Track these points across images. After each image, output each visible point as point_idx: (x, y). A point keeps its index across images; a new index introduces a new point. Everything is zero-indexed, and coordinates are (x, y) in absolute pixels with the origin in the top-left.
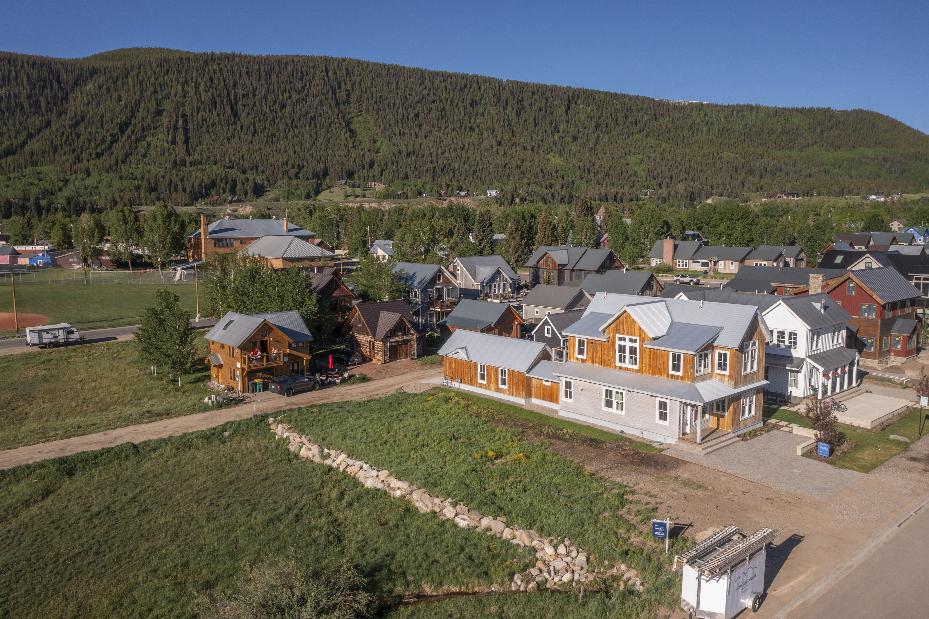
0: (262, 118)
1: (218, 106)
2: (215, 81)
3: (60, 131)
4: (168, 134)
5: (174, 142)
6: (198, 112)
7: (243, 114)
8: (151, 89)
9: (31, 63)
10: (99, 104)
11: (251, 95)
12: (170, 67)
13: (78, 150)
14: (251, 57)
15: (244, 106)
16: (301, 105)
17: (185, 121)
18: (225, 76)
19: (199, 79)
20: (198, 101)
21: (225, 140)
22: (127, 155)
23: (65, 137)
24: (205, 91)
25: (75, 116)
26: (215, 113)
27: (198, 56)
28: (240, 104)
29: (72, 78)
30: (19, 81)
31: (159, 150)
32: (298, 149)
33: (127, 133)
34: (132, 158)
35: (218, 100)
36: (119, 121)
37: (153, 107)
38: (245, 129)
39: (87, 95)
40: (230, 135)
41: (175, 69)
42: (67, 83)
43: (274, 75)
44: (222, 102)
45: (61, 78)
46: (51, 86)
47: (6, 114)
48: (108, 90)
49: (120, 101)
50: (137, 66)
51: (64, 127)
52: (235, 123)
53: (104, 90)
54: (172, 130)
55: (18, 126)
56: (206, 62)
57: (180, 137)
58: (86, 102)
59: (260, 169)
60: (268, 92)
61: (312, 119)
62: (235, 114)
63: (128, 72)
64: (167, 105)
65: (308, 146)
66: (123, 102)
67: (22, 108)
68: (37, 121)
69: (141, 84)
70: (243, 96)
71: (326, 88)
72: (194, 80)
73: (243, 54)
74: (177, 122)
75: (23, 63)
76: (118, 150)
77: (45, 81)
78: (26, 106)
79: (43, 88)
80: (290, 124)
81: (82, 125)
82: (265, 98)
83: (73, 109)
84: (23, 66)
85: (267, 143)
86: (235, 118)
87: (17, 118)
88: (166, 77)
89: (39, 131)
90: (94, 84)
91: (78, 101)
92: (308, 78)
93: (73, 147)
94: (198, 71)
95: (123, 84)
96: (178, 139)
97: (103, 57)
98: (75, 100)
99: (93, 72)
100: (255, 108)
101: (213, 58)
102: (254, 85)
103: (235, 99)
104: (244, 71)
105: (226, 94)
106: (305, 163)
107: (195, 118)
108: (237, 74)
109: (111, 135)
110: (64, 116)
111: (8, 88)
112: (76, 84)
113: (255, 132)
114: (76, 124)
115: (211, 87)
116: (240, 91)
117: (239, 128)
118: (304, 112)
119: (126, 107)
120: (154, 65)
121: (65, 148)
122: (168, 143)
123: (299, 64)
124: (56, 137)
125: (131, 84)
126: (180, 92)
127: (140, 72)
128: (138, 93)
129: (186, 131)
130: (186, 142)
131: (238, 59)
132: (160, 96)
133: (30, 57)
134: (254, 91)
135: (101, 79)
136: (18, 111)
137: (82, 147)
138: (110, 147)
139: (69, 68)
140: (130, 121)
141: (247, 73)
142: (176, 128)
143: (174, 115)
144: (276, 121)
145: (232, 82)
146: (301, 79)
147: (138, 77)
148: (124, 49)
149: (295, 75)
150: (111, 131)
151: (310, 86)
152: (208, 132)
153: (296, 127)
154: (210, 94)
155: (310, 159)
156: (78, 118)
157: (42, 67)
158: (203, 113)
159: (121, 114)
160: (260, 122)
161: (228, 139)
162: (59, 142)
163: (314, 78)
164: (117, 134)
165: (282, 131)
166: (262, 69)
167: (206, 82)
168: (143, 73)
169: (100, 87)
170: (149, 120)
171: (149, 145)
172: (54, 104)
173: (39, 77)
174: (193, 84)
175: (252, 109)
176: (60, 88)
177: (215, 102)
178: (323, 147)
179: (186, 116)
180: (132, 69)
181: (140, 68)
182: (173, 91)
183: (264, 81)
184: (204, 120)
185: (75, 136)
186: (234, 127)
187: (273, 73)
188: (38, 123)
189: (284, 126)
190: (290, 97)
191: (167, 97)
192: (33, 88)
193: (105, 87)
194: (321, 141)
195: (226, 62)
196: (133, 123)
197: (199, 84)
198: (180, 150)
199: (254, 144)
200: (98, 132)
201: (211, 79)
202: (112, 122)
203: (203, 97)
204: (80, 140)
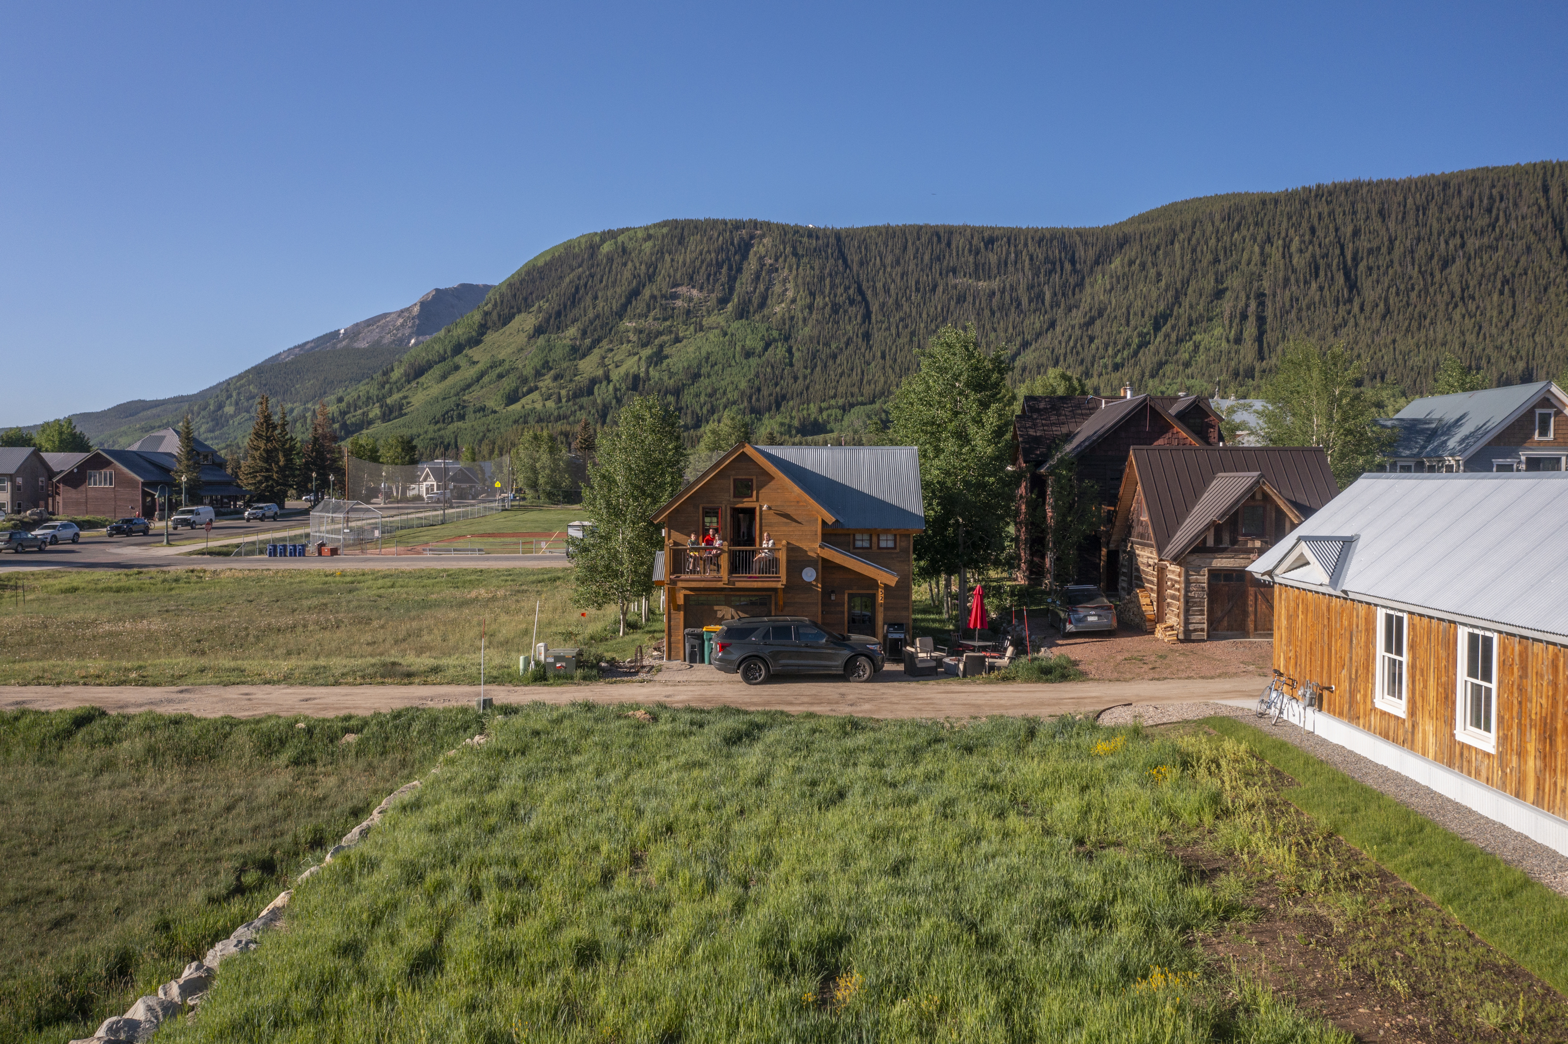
0: (1402, 287)
1: (1322, 273)
2: (1320, 233)
3: (1066, 334)
4: (1231, 327)
5: (1238, 340)
6: (1285, 287)
7: (1365, 282)
8: (1209, 257)
9: (1037, 238)
10: (1126, 288)
11: (1384, 250)
12: (1243, 217)
13: (1089, 359)
14: (1389, 182)
15: (1370, 269)
16: (1485, 257)
17: (1261, 304)
18: (1339, 221)
19: (1292, 232)
20: (1286, 269)
21: (1330, 330)
22: (1161, 365)
23: (1071, 343)
24: (1301, 251)
25: (1091, 310)
26: (1314, 286)
27: (1290, 196)
28: (1362, 267)
29: (1091, 253)
30: (1019, 266)
31: (1212, 354)
32: (1471, 338)
33: (1164, 329)
34: (1168, 369)
35: (1322, 263)
36: (1154, 312)
37: (1209, 284)
38: (1368, 309)
39: (1112, 277)
40: (1339, 320)
41: (1251, 220)
42: (1085, 262)
43: (1433, 209)
44: (1329, 266)
45: (1077, 255)
46: (1062, 270)
47: (998, 315)
48: (1143, 266)
49: (1159, 281)
50: (1190, 223)
51: (1073, 327)
52: (1350, 301)
53: (1136, 267)
54: (1237, 320)
55: (1010, 330)
56: (1307, 202)
57: (1250, 330)
58: (1108, 287)
59: (1390, 378)
60: (1419, 240)
61: (1505, 281)
62: (1352, 285)
63: (1175, 234)
64: (1234, 282)
65: (1494, 331)
66: (1163, 283)
67: (1019, 304)
68: (1036, 321)
69: (1194, 251)
70: (1370, 251)
71: (1541, 221)
72: (1283, 234)
73: (1375, 180)
74: (1247, 306)
75: (1026, 239)
76: (1147, 358)
77: (1054, 264)
78: (1025, 301)
79: (1050, 273)
80: (1458, 293)
81: (1098, 323)
82: (1412, 252)
83: (1089, 301)
84: (1026, 245)
85: (1408, 330)
86: (1351, 291)
87: (1011, 320)
88: (1236, 235)
89: (1038, 335)
90: (1122, 260)
91: (1097, 287)
92: (1503, 205)
93: (1081, 356)
94: (1290, 218)
95: (1166, 254)
96: (1246, 335)
97: (1144, 218)
98: (1092, 287)
99: (1124, 242)
100: (1391, 271)
101: (1320, 193)
102: (1392, 230)
103: (1354, 258)
104: (1374, 209)
105: (1337, 251)
106: (1484, 362)
107: (1278, 298)
108: (1361, 215)
109: (1140, 335)
110: (1074, 311)
111: (1003, 277)
112: (1097, 262)
113: (1388, 311)
114: (1091, 322)
115: (1311, 242)
116: (1364, 243)
117: (1356, 309)
118: (1490, 269)
119: (1166, 290)
120: (1217, 217)
121: (1070, 359)
122: (1228, 341)
123: (1487, 184)
124: (1060, 342)
125: (1178, 253)
126: (1256, 258)
127: (1194, 232)
128: (1187, 266)
129: (1261, 320)
130: (1259, 339)
131: (1365, 190)
132: (1222, 267)
133: (1036, 230)
134: (1391, 241)
135: (1132, 251)
136: (1013, 310)
137: (1094, 357)
138: (1136, 353)
139: (1090, 240)
140: (1172, 311)
141: (1381, 213)
142: (1244, 317)
143: (1243, 295)
144: (1431, 290)
145: (1349, 230)
146: (1489, 211)
147: (1189, 240)
148: (1176, 203)
149: (1476, 203)
150: (1140, 329)
151: (1507, 221)
152: (1300, 319)
153: (1473, 298)
154: (1308, 255)
155: (1494, 355)
156: (1094, 313)
157: (1051, 242)
158: (1294, 288)
159: (1157, 301)
160: (1397, 294)
161: (1335, 329)
162: (1063, 351)
163: (1516, 204)
164: (1148, 333)
165: (1442, 307)
166: (1410, 201)
167: (1303, 235)
168: (1198, 233)
169: (1131, 263)
170: (1200, 307)
171: (1197, 347)
172: (1063, 294)
173: (1047, 258)
174: (1280, 242)
175: (1386, 273)
176: (1074, 271)
177: (1317, 268)
178: (1526, 331)
179: (1264, 295)
180: (1182, 229)
181: (1194, 227)
182: (1245, 256)
183: (1411, 221)
184: (1294, 299)
185: (1086, 340)
186: (1348, 307)
187: (1432, 205)
188: (1037, 325)
189: (1447, 297)
190: (1463, 245)
191: (1235, 267)
192: (1037, 274)
193: (1138, 262)
194: (1522, 321)
195: (1342, 198)
196: (1175, 313)
197: (1291, 240)
198: (1248, 352)
199: (1383, 334)
200: (1120, 332)
201: (1313, 230)
202: (1143, 315)
203: (1295, 261)
204: (1093, 346)
